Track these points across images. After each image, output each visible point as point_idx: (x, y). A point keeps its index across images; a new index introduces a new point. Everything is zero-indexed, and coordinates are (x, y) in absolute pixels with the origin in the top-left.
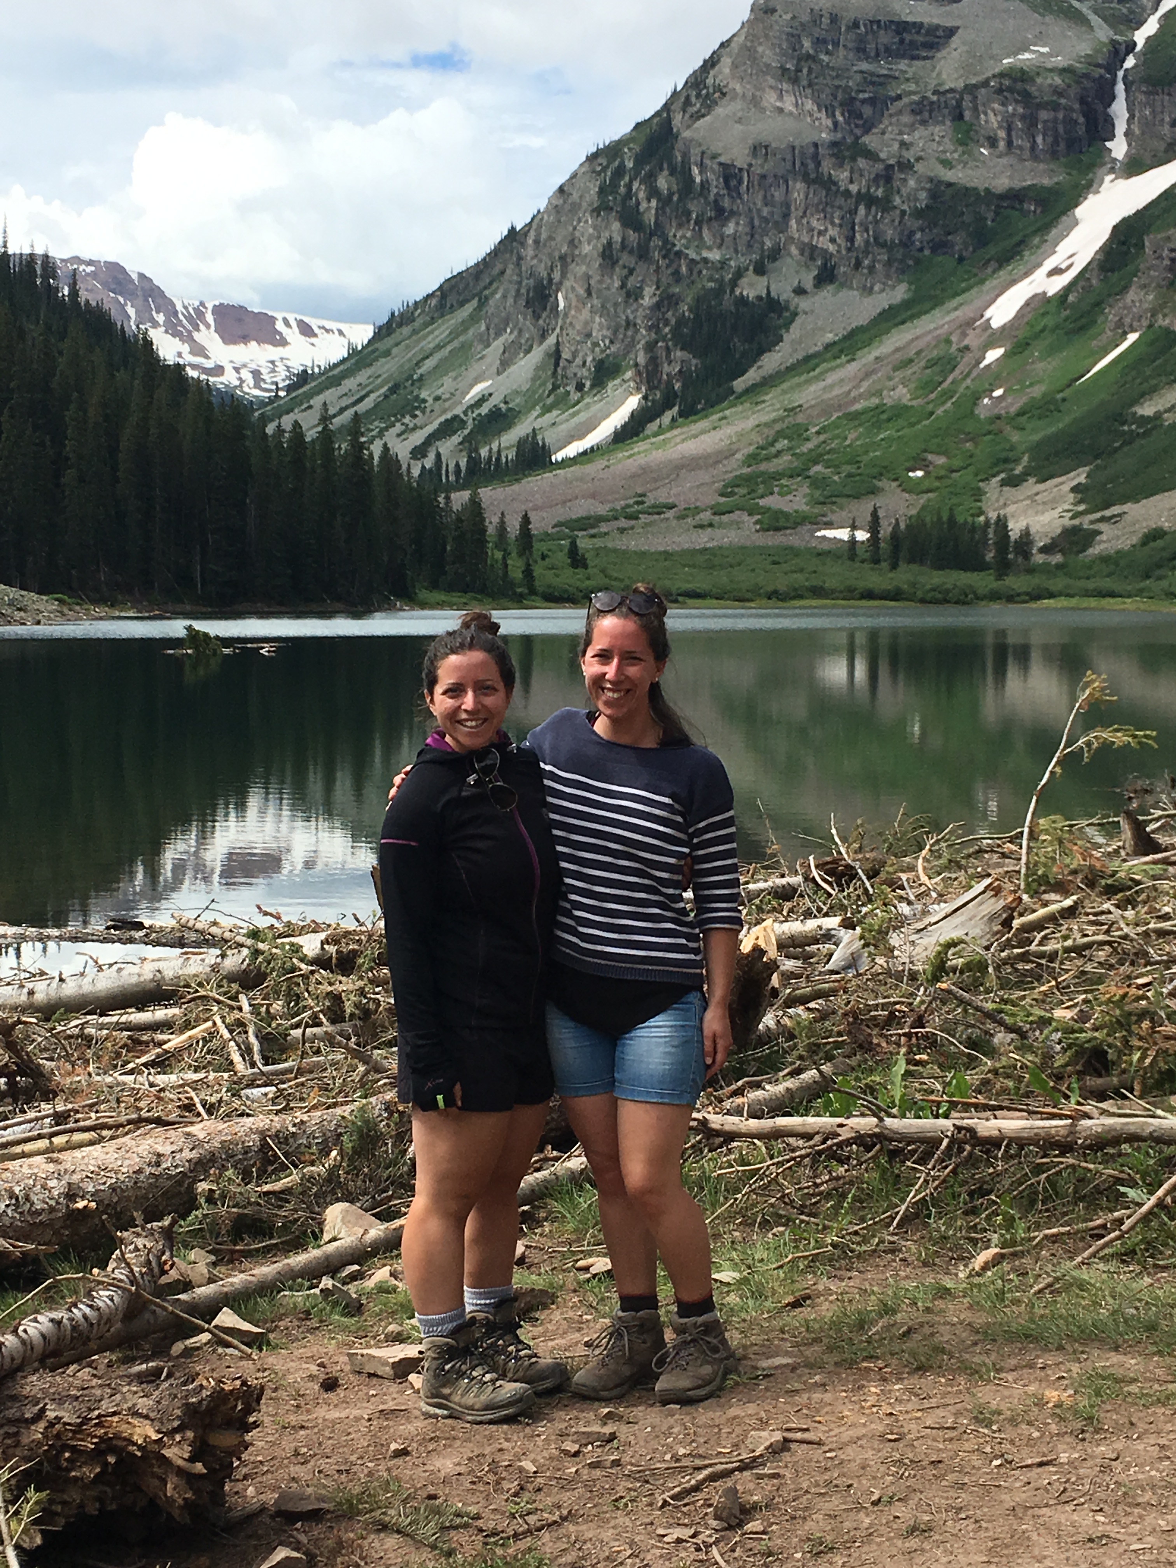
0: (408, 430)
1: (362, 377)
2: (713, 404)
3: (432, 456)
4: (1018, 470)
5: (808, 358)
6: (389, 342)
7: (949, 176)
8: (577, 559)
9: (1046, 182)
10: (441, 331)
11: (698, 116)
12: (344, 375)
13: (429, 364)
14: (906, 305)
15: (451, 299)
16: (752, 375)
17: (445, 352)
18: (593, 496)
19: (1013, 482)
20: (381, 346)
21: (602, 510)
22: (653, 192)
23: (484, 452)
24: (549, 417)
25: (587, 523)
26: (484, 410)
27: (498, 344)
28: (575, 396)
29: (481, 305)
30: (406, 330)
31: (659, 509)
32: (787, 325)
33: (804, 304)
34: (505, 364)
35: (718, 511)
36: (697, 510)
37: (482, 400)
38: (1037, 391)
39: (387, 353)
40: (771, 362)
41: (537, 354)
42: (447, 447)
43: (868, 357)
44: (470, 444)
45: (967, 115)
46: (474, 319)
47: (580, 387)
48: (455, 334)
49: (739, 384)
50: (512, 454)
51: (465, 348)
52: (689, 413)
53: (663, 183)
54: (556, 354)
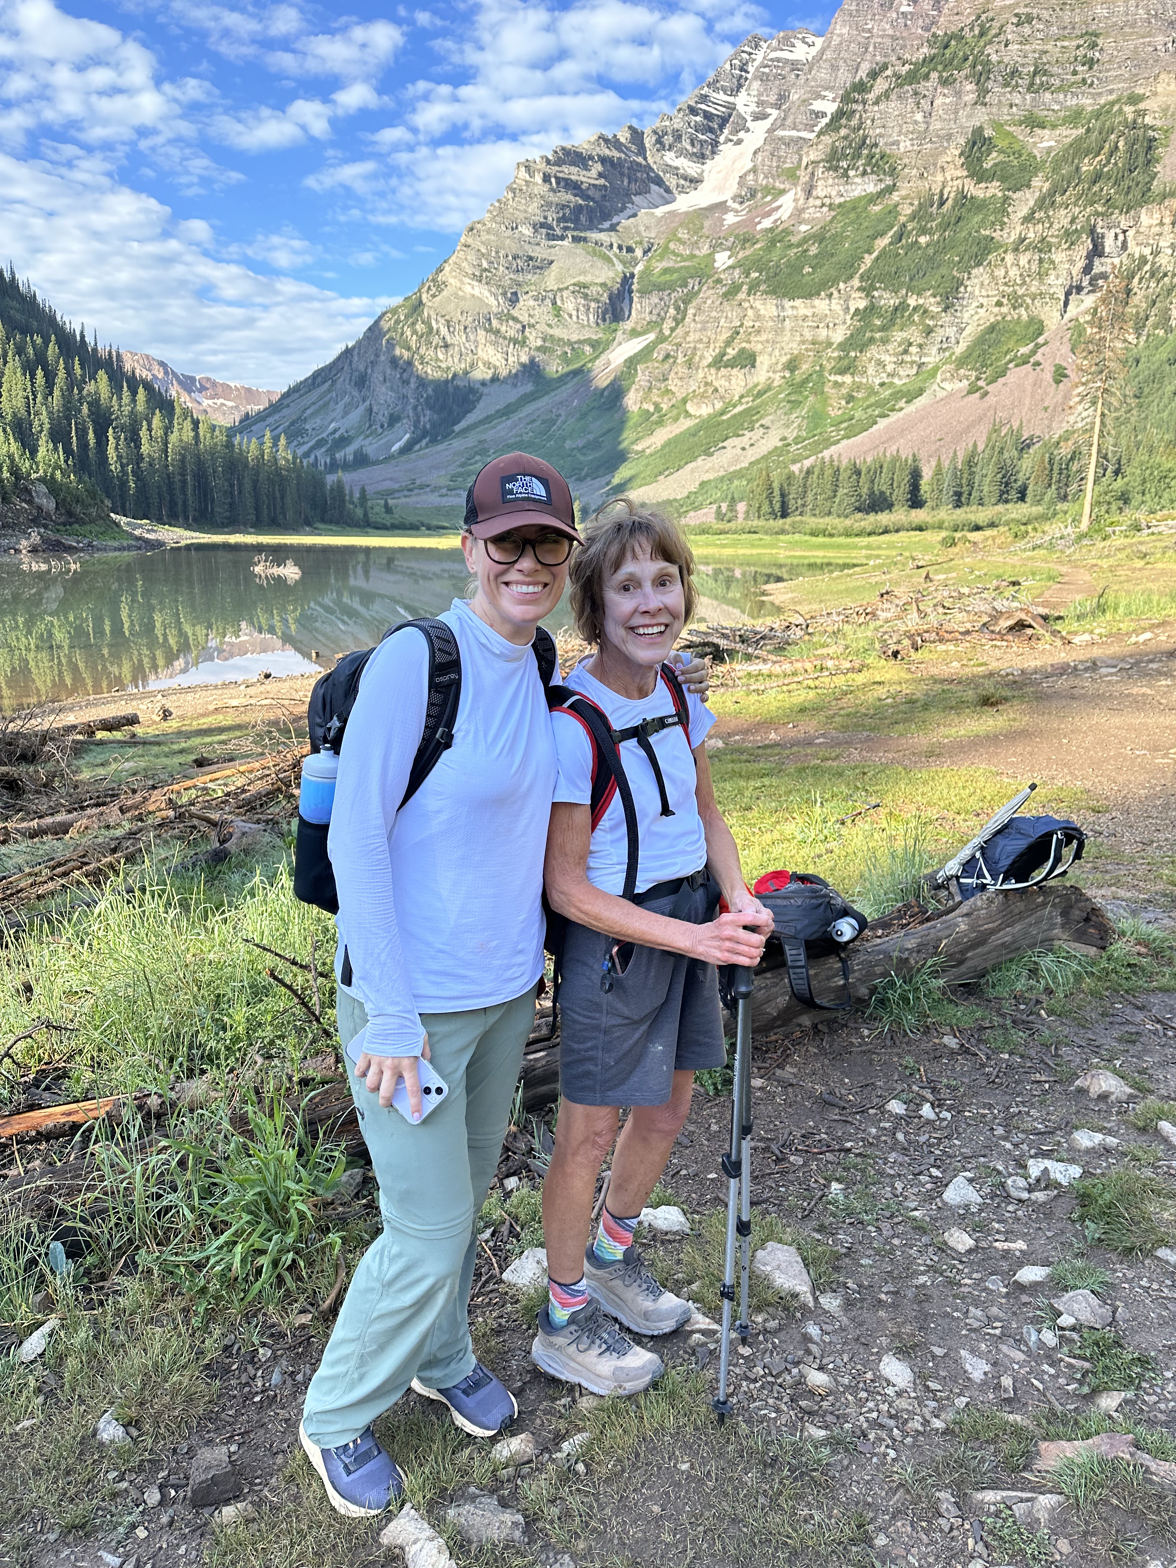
0: (300, 444)
1: (276, 417)
2: (445, 437)
3: (312, 457)
4: (583, 473)
5: (488, 417)
6: (289, 400)
7: (551, 332)
8: (388, 510)
9: (594, 337)
10: (314, 395)
11: (434, 296)
12: (268, 416)
13: (309, 412)
14: (532, 393)
15: (319, 379)
16: (463, 424)
17: (316, 407)
18: (391, 479)
19: (581, 480)
20: (285, 402)
21: (396, 486)
22: (414, 332)
23: (337, 456)
24: (367, 441)
25: (391, 493)
26: (337, 436)
27: (341, 404)
28: (380, 430)
29: (334, 382)
30: (297, 395)
31: (421, 487)
32: (478, 400)
33: (485, 390)
34: (346, 413)
35: (450, 489)
36: (440, 488)
37: (335, 431)
38: (591, 437)
39: (288, 406)
40: (471, 418)
41: (362, 408)
42: (319, 453)
43: (515, 417)
44: (331, 451)
45: (559, 303)
46: (329, 391)
47: (382, 426)
48: (321, 398)
49: (457, 428)
50: (352, 458)
51: (326, 405)
52: (434, 441)
53: (420, 327)
54: (370, 410)
